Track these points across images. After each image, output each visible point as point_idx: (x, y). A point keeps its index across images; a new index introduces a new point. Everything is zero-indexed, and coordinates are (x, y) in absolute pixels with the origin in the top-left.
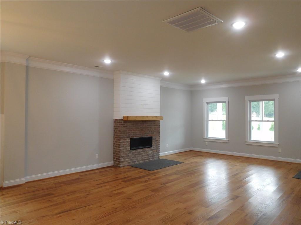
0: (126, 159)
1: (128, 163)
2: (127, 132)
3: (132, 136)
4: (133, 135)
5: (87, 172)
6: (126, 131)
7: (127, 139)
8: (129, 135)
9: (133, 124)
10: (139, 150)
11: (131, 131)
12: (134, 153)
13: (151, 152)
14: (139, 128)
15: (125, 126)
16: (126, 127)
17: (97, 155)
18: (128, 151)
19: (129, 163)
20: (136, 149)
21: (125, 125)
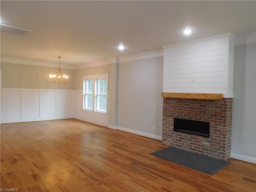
0: (169, 138)
1: (171, 144)
2: (171, 110)
3: (176, 115)
4: (178, 114)
5: (148, 139)
6: (169, 108)
7: (170, 117)
8: (173, 114)
9: (179, 102)
10: (186, 134)
11: (176, 109)
12: (178, 135)
13: (207, 143)
14: (186, 108)
15: (167, 104)
16: (170, 104)
17: (154, 127)
18: (171, 130)
19: (173, 144)
20: (182, 132)
21: (168, 102)
